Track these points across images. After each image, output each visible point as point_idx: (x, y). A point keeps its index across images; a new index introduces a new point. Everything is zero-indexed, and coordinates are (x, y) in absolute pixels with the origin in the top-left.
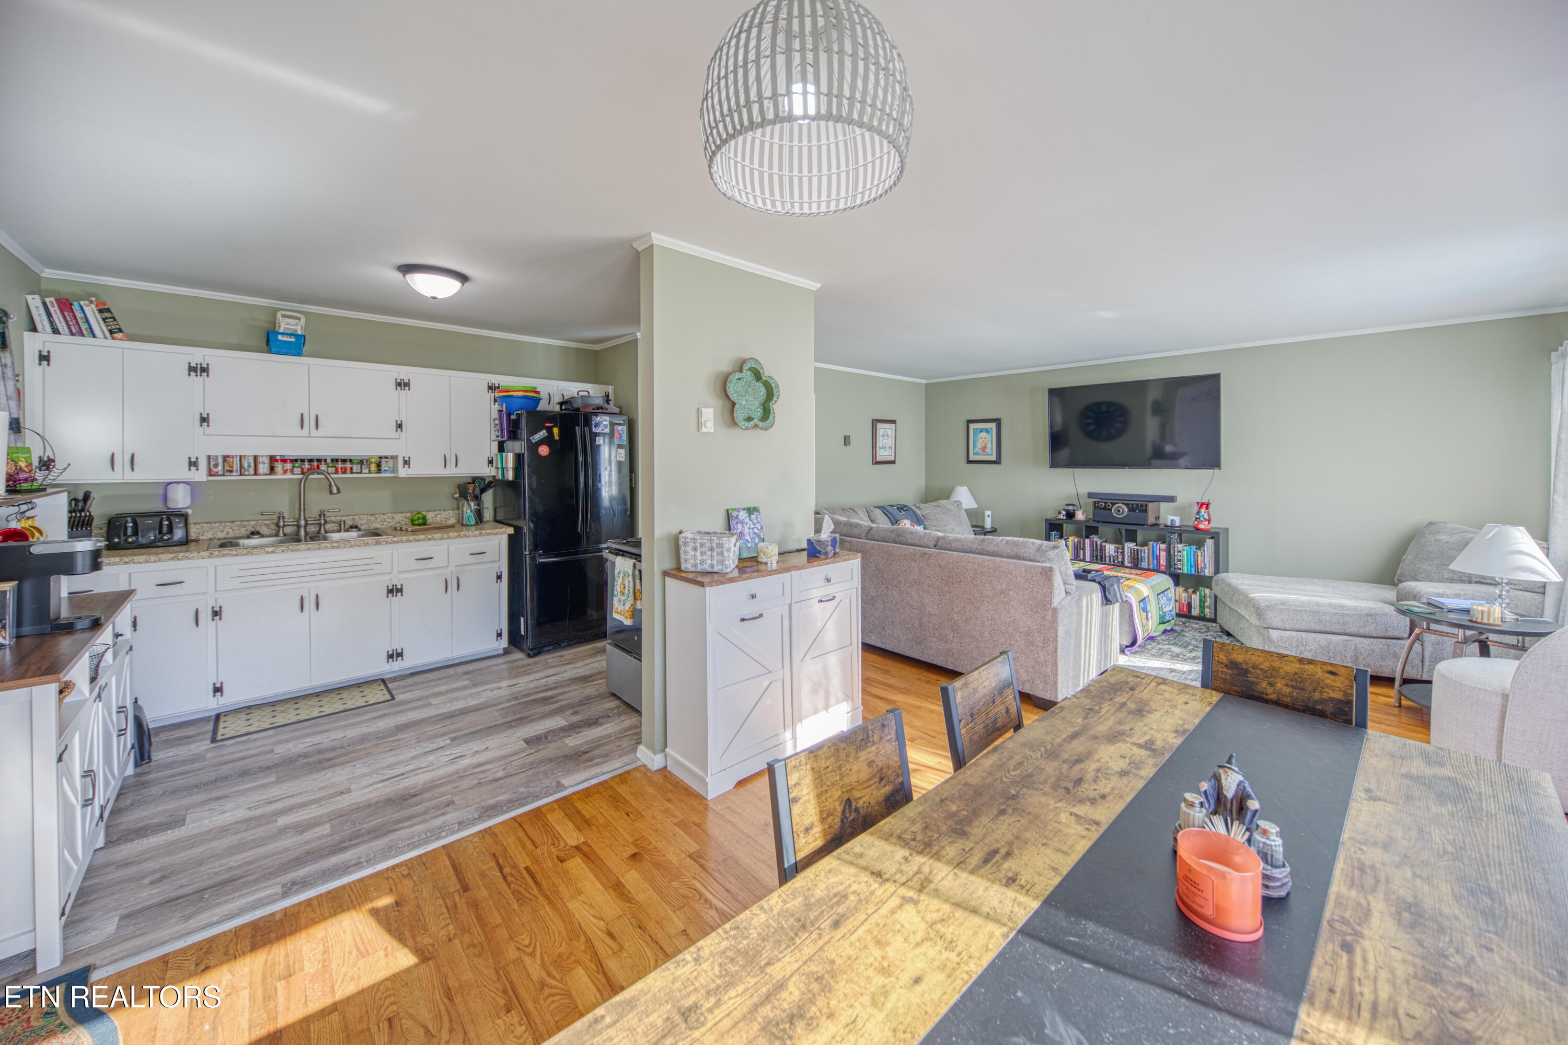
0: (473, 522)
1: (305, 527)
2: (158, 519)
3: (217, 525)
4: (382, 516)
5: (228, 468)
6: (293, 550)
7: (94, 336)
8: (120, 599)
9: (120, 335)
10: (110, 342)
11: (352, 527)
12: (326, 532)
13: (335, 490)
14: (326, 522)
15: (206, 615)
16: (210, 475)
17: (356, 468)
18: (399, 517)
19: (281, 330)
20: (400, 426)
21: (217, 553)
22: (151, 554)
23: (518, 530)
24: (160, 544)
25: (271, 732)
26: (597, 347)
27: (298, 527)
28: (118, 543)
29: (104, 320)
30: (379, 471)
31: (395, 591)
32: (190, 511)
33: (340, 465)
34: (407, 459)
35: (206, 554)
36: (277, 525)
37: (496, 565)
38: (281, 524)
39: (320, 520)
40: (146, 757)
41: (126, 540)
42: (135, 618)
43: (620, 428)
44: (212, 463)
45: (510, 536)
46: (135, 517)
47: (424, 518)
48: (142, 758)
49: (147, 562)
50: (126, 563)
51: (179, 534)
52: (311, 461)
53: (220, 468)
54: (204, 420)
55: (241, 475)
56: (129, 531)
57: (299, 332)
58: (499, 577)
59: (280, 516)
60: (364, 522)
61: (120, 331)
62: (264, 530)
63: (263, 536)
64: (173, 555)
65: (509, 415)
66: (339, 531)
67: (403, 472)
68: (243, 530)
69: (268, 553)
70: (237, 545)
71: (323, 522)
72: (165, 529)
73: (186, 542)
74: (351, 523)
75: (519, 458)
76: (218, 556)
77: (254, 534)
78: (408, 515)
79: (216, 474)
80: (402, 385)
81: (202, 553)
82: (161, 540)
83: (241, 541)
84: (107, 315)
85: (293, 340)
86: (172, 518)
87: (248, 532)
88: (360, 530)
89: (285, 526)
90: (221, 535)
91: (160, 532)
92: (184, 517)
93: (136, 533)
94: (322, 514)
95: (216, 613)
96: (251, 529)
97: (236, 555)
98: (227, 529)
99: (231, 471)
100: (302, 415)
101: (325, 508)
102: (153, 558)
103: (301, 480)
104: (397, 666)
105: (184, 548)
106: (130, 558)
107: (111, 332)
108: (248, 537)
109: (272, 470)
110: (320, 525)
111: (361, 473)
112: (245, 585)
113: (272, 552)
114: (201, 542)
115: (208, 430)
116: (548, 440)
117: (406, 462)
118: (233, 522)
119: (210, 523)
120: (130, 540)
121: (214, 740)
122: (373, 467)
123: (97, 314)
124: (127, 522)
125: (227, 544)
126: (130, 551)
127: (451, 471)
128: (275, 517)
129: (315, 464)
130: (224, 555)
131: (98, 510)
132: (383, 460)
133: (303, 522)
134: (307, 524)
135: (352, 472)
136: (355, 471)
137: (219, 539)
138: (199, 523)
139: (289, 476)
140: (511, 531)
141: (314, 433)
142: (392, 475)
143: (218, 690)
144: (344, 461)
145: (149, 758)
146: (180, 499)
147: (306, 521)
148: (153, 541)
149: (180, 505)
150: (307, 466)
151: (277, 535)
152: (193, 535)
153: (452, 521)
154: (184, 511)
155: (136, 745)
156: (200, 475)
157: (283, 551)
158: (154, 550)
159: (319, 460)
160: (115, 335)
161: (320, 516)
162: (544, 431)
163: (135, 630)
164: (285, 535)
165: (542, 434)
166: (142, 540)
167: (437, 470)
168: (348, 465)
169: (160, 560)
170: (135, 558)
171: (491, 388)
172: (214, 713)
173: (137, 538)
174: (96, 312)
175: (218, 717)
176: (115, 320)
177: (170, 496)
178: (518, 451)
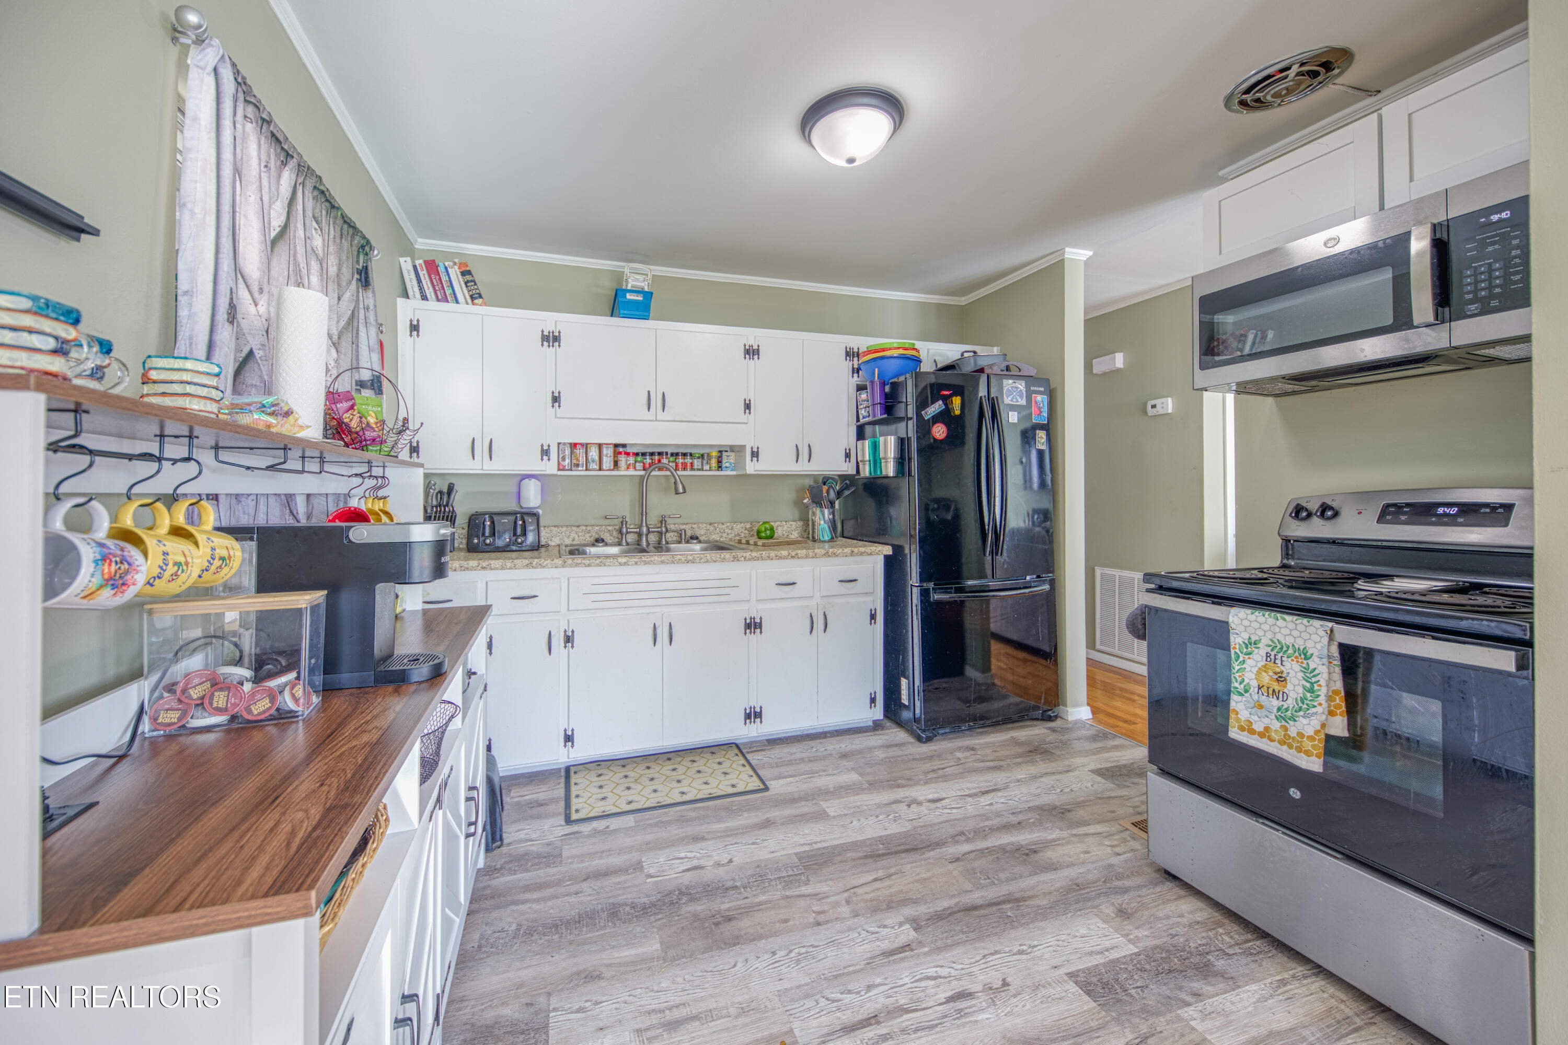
0: (827, 537)
1: (647, 535)
2: (512, 518)
3: (564, 529)
4: (721, 526)
5: (574, 461)
6: (646, 563)
7: (457, 302)
8: (479, 614)
9: (479, 301)
10: (471, 308)
11: (692, 538)
12: (667, 543)
13: (681, 490)
14: (667, 531)
15: (558, 641)
16: (559, 470)
17: (697, 464)
18: (738, 528)
19: (629, 288)
20: (748, 406)
21: (570, 561)
22: (506, 558)
23: (898, 549)
24: (514, 548)
25: (630, 820)
26: (963, 301)
27: (640, 535)
28: (478, 544)
29: (466, 283)
30: (720, 467)
31: (753, 626)
32: (540, 511)
33: (680, 460)
34: (755, 450)
35: (558, 562)
36: (620, 532)
37: (869, 599)
38: (624, 530)
39: (661, 527)
40: (498, 837)
41: (484, 541)
42: (491, 637)
43: (1039, 398)
44: (561, 456)
45: (887, 558)
46: (492, 515)
47: (772, 529)
48: (494, 840)
49: (503, 568)
50: (483, 568)
51: (531, 538)
52: (652, 454)
53: (567, 461)
54: (556, 399)
55: (587, 470)
56: (487, 533)
57: (646, 289)
58: (873, 617)
59: (623, 522)
60: (702, 532)
61: (480, 296)
62: (608, 538)
63: (606, 545)
64: (527, 562)
65: (883, 384)
66: (680, 542)
67: (751, 467)
68: (587, 535)
69: (620, 564)
70: (584, 553)
71: (664, 529)
72: (519, 531)
73: (537, 547)
74: (689, 533)
75: (902, 444)
76: (571, 566)
77: (599, 541)
78: (748, 526)
79: (564, 470)
80: (751, 352)
81: (556, 561)
82: (516, 543)
83: (588, 549)
84: (468, 277)
85: (640, 298)
86: (526, 518)
87: (592, 539)
88: (700, 542)
89: (627, 533)
90: (568, 542)
91: (515, 534)
92: (535, 515)
93: (493, 534)
94: (663, 520)
95: (568, 639)
96: (595, 536)
97: (589, 565)
98: (573, 535)
99: (578, 465)
100: (649, 392)
101: (667, 513)
102: (509, 564)
103: (642, 477)
104: (755, 731)
105: (536, 553)
106: (487, 563)
107: (472, 297)
108: (593, 545)
109: (616, 464)
110: (661, 533)
111: (702, 470)
112: (597, 605)
113: (625, 564)
114: (550, 548)
115: (560, 412)
116: (945, 417)
117: (755, 454)
118: (578, 526)
119: (557, 526)
120: (488, 541)
121: (568, 821)
122: (714, 462)
123: (460, 277)
124: (485, 520)
125: (575, 551)
126: (487, 555)
127: (803, 467)
128: (617, 522)
129: (657, 458)
130: (577, 565)
131: (463, 506)
132: (724, 454)
133: (645, 529)
134: (649, 532)
135: (692, 469)
136: (696, 467)
137: (566, 546)
138: (548, 527)
139: (631, 472)
140: (888, 550)
141: (661, 415)
142: (734, 473)
143: (569, 739)
144: (684, 455)
145: (501, 839)
146: (532, 497)
147: (648, 529)
148: (508, 545)
149: (532, 505)
150: (648, 460)
151: (619, 544)
152: (543, 542)
153: (795, 535)
154: (535, 511)
155: (488, 827)
156: (550, 467)
157: (636, 563)
158: (509, 554)
159: (660, 454)
160: (476, 301)
161: (661, 522)
162: (940, 402)
163: (491, 653)
164: (628, 544)
165: (938, 407)
166: (499, 543)
167: (788, 466)
168: (688, 460)
169: (515, 567)
170: (492, 562)
171: (850, 354)
172: (563, 766)
173: (494, 540)
174: (459, 274)
175: (567, 770)
176: (475, 284)
177: (523, 494)
178: (903, 435)
